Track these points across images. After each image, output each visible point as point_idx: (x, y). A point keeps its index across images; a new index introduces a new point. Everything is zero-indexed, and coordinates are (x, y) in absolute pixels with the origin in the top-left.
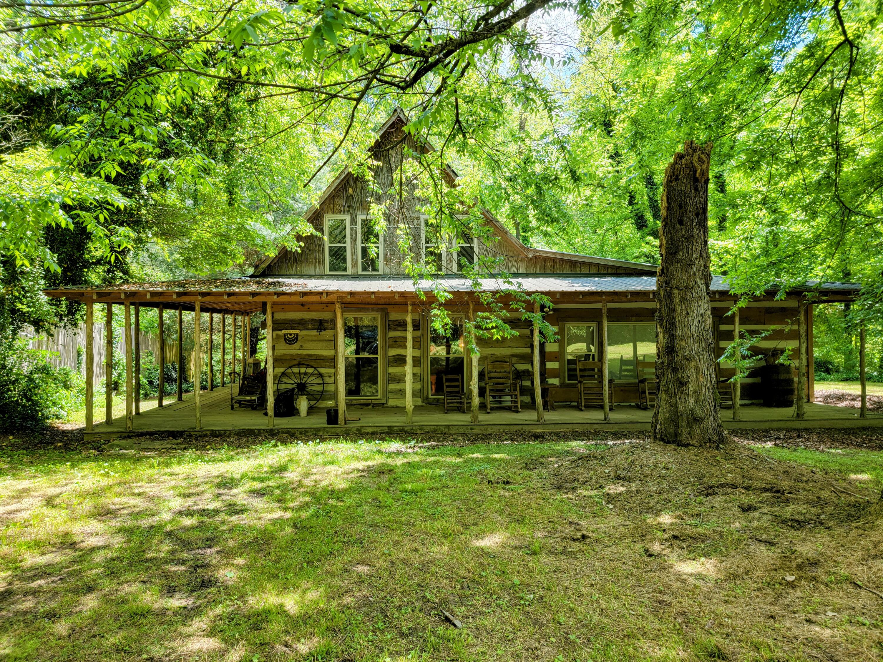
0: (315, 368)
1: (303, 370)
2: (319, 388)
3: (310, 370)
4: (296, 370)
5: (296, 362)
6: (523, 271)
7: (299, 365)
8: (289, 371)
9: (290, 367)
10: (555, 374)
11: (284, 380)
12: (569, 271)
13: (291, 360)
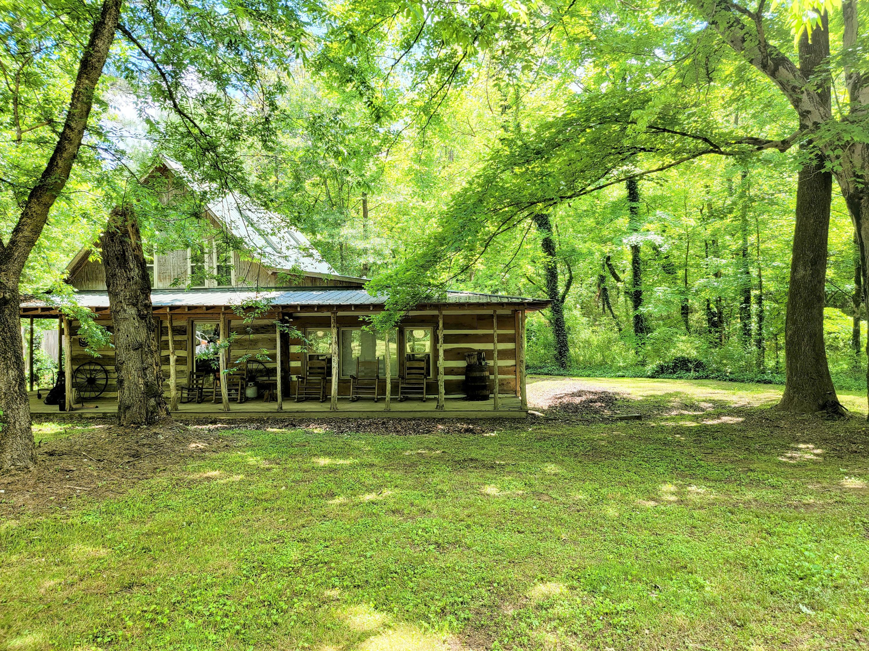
0: (101, 366)
1: (92, 367)
2: (103, 382)
3: (98, 367)
4: (87, 367)
5: (87, 361)
6: (272, 285)
7: (90, 363)
8: (82, 368)
9: (83, 365)
10: (297, 371)
11: (79, 375)
12: (310, 285)
13: (84, 359)
